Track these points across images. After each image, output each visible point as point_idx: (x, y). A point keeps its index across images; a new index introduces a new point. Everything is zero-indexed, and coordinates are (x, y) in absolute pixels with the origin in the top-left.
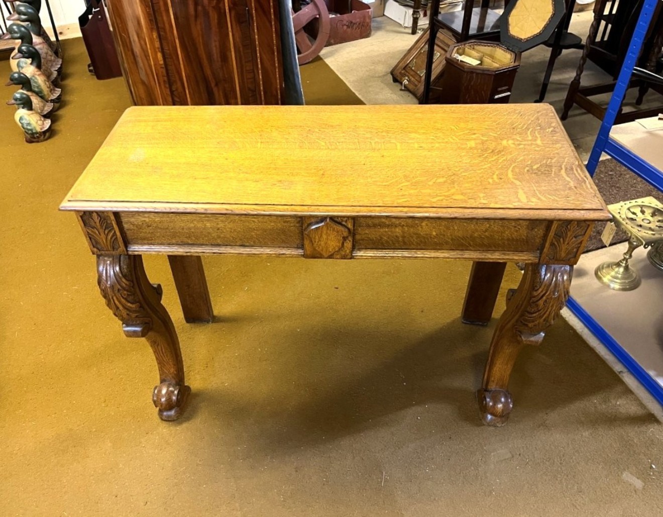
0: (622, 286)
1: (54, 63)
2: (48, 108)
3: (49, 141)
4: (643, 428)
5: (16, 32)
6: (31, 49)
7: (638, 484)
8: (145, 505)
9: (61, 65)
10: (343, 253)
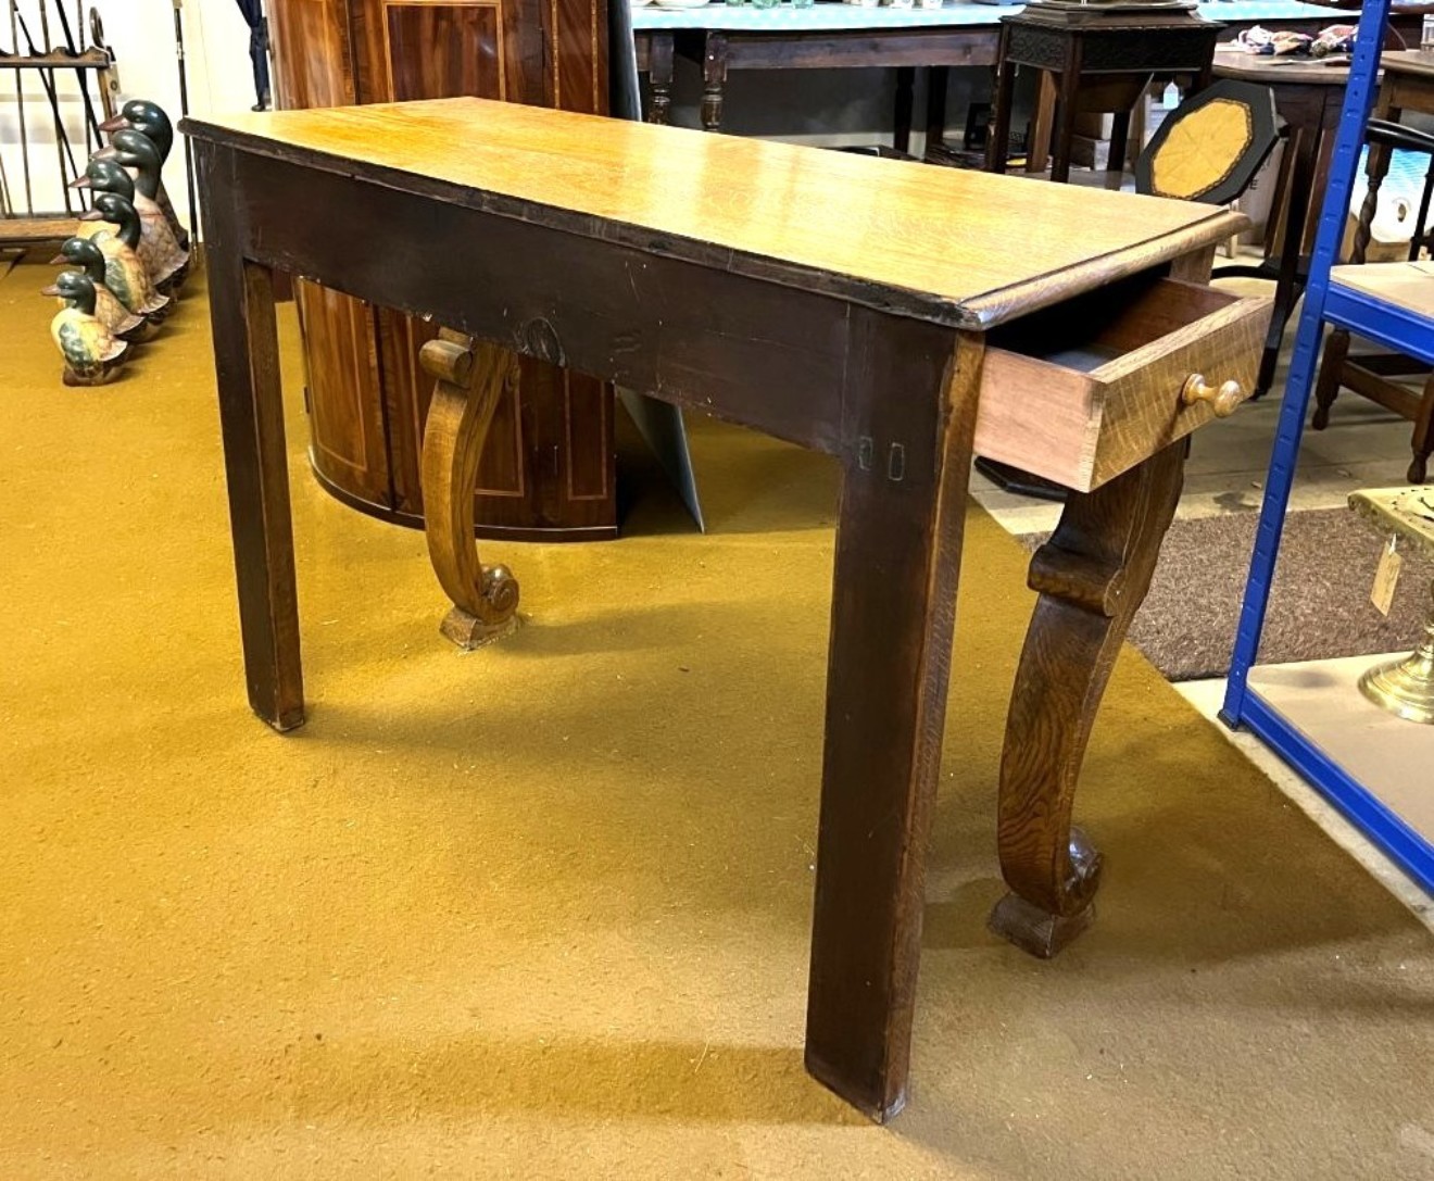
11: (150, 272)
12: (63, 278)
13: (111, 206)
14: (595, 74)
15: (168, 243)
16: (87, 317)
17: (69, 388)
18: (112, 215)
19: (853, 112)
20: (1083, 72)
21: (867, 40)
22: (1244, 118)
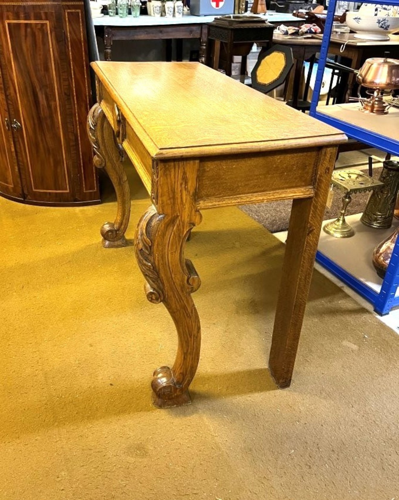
0: (342, 234)
4: (358, 316)
19: (152, 54)
20: (235, 42)
21: (158, 29)
22: (284, 58)
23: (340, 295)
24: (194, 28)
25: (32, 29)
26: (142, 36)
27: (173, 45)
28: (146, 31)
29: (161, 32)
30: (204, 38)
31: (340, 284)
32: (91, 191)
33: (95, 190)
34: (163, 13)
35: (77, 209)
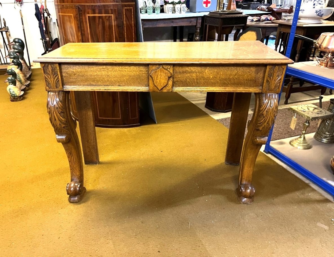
0: (303, 147)
1: (28, 73)
2: (23, 87)
3: (22, 101)
4: (324, 205)
5: (12, 55)
6: (18, 61)
7: (326, 227)
8: (59, 239)
9: (31, 74)
10: (168, 88)
11: (25, 76)
12: (8, 78)
13: (15, 62)
14: (133, 30)
15: (27, 69)
16: (15, 86)
17: (12, 102)
18: (16, 64)
19: (165, 36)
20: (223, 26)
21: (171, 21)
22: (255, 34)
23: (309, 189)
24: (193, 19)
25: (103, 19)
26: (161, 25)
27: (178, 30)
28: (164, 22)
29: (173, 22)
30: (199, 25)
31: (307, 181)
32: (134, 118)
33: (137, 118)
34: (174, 11)
35: (126, 130)
